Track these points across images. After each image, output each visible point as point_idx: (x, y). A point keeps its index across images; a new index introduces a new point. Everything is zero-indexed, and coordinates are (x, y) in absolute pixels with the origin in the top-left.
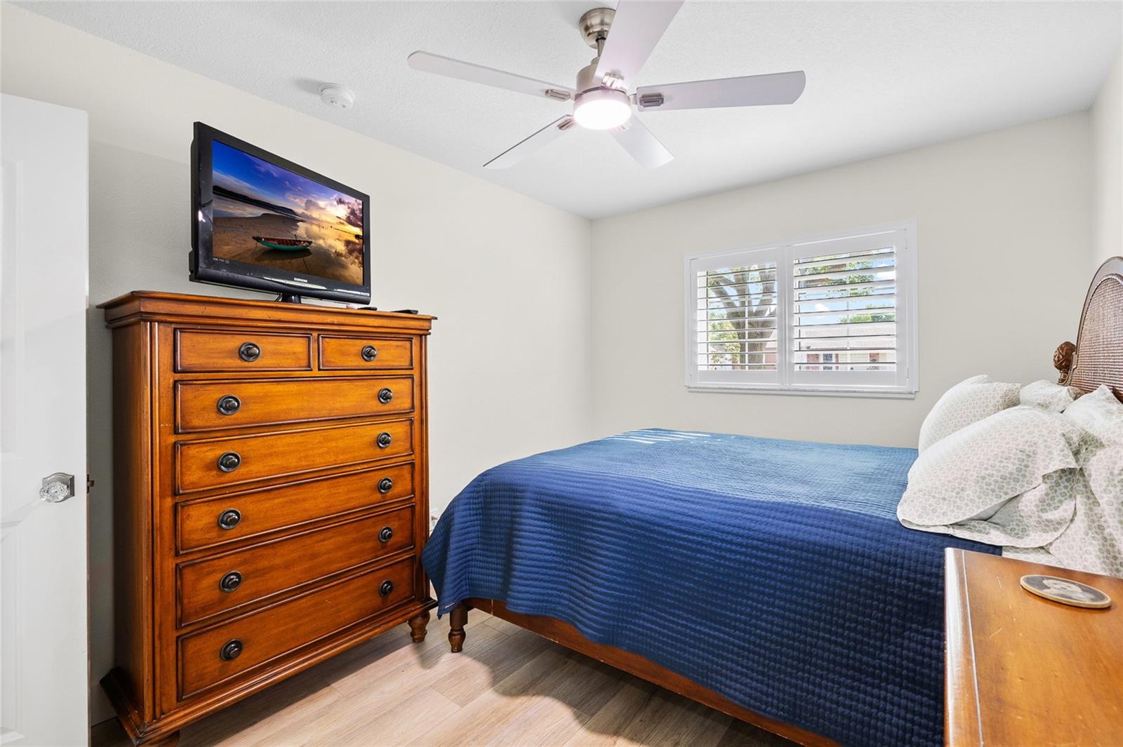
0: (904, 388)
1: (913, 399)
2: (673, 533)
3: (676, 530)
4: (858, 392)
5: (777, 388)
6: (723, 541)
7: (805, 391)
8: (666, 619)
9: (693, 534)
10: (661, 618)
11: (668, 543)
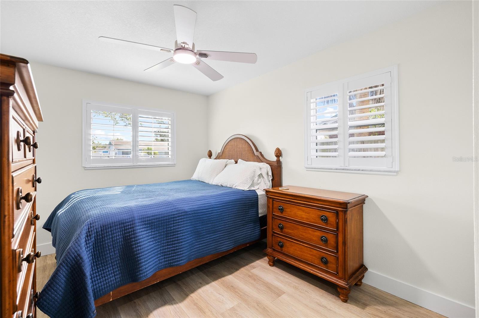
0: (172, 163)
1: (174, 166)
2: (204, 211)
3: (205, 209)
4: (161, 165)
5: (132, 165)
6: (217, 207)
7: (143, 166)
8: (204, 241)
9: (209, 209)
10: (202, 241)
11: (203, 215)
